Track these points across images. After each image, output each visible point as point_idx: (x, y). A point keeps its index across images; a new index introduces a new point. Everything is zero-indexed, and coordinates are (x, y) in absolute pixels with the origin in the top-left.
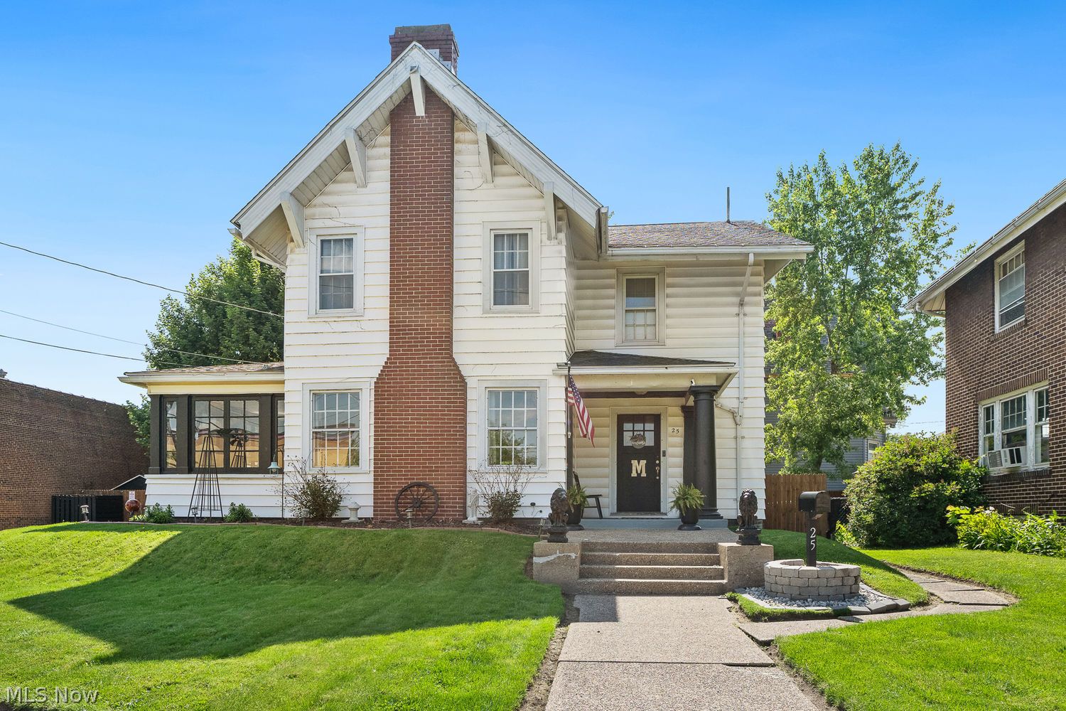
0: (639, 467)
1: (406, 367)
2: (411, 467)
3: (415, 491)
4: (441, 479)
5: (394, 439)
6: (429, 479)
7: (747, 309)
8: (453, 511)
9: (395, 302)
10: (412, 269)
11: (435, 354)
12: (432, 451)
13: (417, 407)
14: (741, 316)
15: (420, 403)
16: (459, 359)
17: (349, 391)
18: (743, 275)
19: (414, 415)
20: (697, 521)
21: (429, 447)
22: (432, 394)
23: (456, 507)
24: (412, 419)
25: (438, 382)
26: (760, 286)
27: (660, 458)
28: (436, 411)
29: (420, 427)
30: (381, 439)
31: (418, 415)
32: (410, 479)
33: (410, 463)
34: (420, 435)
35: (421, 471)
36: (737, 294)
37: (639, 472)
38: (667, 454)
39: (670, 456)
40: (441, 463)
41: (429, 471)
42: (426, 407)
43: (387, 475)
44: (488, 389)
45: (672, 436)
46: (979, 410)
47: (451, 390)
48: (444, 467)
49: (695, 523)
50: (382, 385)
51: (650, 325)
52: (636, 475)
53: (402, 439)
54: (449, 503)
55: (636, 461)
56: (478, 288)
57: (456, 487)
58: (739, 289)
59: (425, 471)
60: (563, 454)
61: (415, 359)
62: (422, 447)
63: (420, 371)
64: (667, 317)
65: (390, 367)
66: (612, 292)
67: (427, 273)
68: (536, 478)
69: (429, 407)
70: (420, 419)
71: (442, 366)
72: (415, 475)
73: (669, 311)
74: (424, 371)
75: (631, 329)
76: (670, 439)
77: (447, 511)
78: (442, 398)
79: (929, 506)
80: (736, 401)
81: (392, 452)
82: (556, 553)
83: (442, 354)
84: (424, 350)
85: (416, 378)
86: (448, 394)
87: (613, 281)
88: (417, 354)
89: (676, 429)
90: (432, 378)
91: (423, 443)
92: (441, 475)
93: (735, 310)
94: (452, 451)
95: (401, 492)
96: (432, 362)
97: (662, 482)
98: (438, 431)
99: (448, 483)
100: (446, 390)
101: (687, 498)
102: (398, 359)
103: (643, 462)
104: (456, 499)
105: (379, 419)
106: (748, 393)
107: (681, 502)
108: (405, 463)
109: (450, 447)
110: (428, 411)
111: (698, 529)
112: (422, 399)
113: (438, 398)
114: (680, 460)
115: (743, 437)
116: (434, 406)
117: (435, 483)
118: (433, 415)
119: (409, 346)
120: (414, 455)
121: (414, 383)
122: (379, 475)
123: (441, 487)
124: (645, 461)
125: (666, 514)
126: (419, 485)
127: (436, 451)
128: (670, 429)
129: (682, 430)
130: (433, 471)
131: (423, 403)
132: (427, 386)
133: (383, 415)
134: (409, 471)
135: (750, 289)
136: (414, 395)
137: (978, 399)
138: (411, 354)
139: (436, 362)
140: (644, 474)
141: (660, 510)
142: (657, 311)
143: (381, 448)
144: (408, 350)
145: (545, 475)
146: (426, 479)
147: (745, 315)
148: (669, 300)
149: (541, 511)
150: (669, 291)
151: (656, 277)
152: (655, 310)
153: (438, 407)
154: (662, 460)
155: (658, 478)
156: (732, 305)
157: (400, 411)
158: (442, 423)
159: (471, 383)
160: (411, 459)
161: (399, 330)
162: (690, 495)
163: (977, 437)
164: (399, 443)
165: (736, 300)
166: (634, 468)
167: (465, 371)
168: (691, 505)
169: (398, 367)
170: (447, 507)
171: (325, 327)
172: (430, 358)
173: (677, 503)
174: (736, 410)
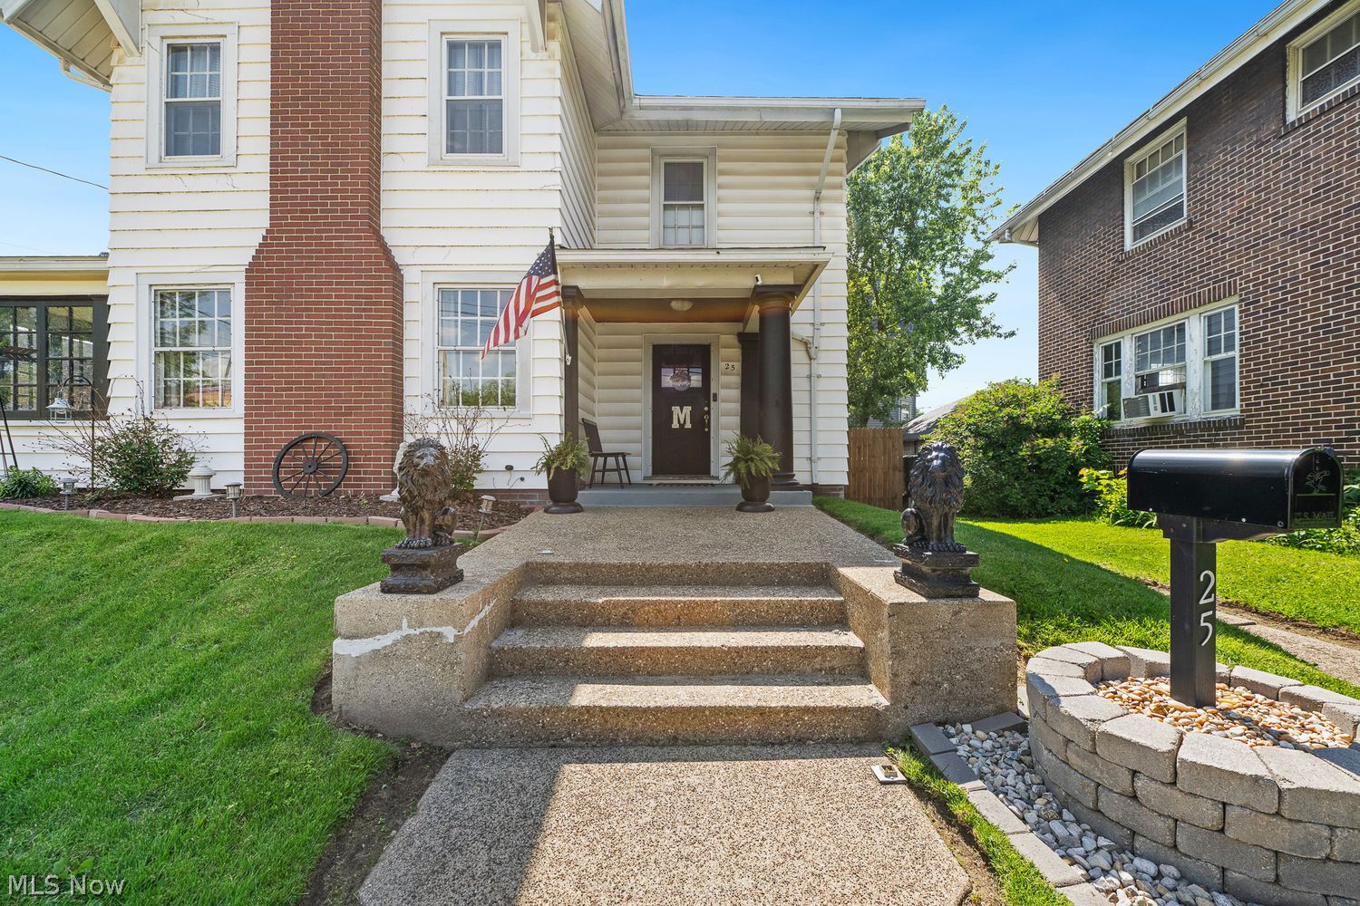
0: (681, 416)
1: (297, 245)
2: (306, 408)
3: (309, 447)
4: (356, 427)
5: (277, 363)
6: (336, 427)
7: (824, 206)
8: (375, 479)
9: (279, 139)
10: (307, 86)
11: (345, 224)
12: (341, 382)
13: (316, 310)
14: (817, 214)
15: (320, 303)
16: (390, 237)
17: (215, 287)
18: (821, 160)
19: (311, 323)
20: (767, 496)
21: (336, 376)
22: (340, 290)
23: (379, 473)
24: (307, 329)
25: (351, 270)
26: (841, 175)
27: (709, 403)
28: (346, 317)
29: (321, 343)
30: (257, 363)
31: (316, 323)
32: (303, 427)
33: (305, 402)
34: (320, 356)
35: (322, 414)
36: (810, 186)
37: (682, 422)
38: (719, 398)
39: (723, 401)
40: (356, 402)
41: (336, 415)
42: (330, 310)
43: (267, 421)
44: (438, 286)
45: (726, 374)
46: (1095, 349)
47: (371, 284)
48: (360, 408)
49: (764, 500)
50: (255, 273)
51: (697, 227)
52: (678, 426)
53: (291, 363)
54: (369, 466)
55: (678, 408)
56: (422, 125)
57: (380, 440)
58: (815, 179)
59: (329, 415)
60: (557, 388)
61: (311, 231)
62: (324, 376)
63: (320, 251)
64: (720, 215)
65: (272, 245)
66: (645, 179)
67: (331, 92)
68: (513, 427)
69: (336, 310)
70: (321, 330)
71: (356, 244)
72: (314, 421)
73: (722, 207)
74: (327, 251)
75: (670, 232)
76: (724, 379)
77: (364, 479)
78: (357, 297)
79: (1044, 466)
80: (811, 328)
81: (275, 383)
82: (399, 627)
83: (356, 224)
84: (327, 218)
85: (314, 264)
86: (366, 290)
87: (647, 165)
88: (314, 224)
89: (731, 364)
90: (341, 264)
91: (326, 369)
92: (354, 421)
93: (809, 207)
94: (373, 382)
95: (288, 448)
96: (340, 238)
97: (712, 435)
98: (350, 350)
99: (366, 433)
100: (363, 284)
101: (752, 460)
102: (284, 232)
103: (687, 409)
104: (379, 460)
105: (253, 329)
106: (825, 317)
107: (742, 466)
108: (296, 402)
109: (370, 376)
110: (334, 316)
111: (770, 509)
112: (323, 296)
113: (351, 297)
114: (736, 407)
115: (819, 376)
116: (343, 310)
117: (346, 434)
118: (343, 323)
119: (302, 211)
120: (310, 389)
121: (311, 271)
122: (254, 422)
123: (356, 440)
124: (690, 408)
125: (717, 478)
126: (319, 438)
127: (346, 383)
128: (723, 365)
129: (738, 365)
130: (343, 415)
131: (326, 303)
132: (333, 277)
133: (260, 322)
134: (302, 414)
135: (829, 179)
136: (311, 290)
137: (1093, 336)
138: (306, 225)
139: (346, 238)
140: (688, 425)
141: (709, 474)
142: (705, 206)
143: (257, 376)
144: (300, 218)
145: (527, 422)
146: (330, 427)
147: (821, 213)
148: (722, 193)
149: (522, 479)
150: (721, 179)
151: (705, 161)
152: (702, 206)
153: (350, 310)
154: (712, 406)
155: (706, 430)
156: (805, 200)
157: (287, 316)
158: (356, 337)
159: (409, 275)
160: (306, 396)
161: (286, 185)
162: (757, 454)
163: (1092, 383)
164: (287, 370)
165: (810, 193)
166: (675, 417)
167: (400, 257)
168: (758, 471)
169: (284, 245)
170: (365, 473)
171: (174, 185)
172: (337, 231)
173: (734, 466)
174: (811, 340)
